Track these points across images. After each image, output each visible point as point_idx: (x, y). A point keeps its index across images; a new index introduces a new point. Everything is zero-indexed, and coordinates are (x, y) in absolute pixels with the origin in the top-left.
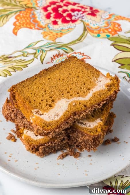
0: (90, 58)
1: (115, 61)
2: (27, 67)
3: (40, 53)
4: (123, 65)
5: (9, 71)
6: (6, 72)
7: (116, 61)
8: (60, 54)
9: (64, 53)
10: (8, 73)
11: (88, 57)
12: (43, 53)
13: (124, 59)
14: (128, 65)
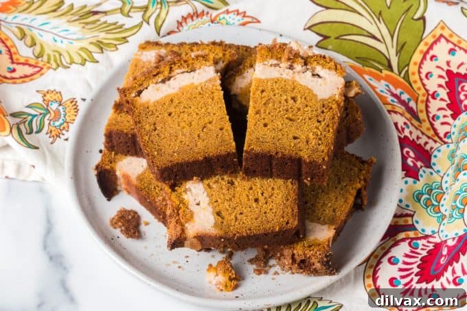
0: (259, 22)
1: (309, 28)
2: (127, 42)
3: (156, 9)
4: (326, 37)
5: (91, 52)
6: (85, 53)
7: (312, 28)
8: (197, 12)
9: (206, 10)
10: (88, 55)
11: (255, 21)
12: (161, 8)
13: (329, 24)
14: (337, 38)
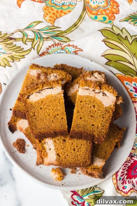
0: (82, 51)
1: (103, 56)
2: (25, 57)
3: (38, 41)
4: (110, 61)
5: (8, 61)
6: (5, 60)
7: (105, 56)
8: (56, 43)
9: (60, 42)
10: (7, 63)
11: (80, 50)
12: (40, 41)
14: (115, 62)
